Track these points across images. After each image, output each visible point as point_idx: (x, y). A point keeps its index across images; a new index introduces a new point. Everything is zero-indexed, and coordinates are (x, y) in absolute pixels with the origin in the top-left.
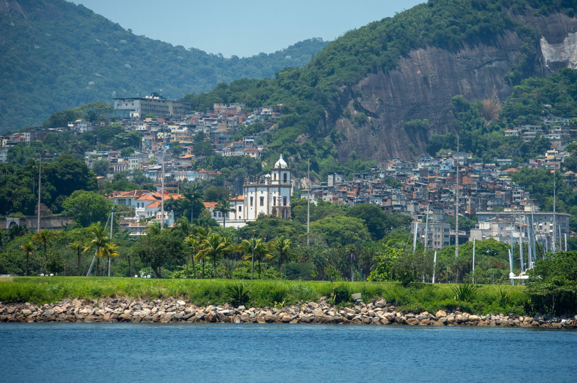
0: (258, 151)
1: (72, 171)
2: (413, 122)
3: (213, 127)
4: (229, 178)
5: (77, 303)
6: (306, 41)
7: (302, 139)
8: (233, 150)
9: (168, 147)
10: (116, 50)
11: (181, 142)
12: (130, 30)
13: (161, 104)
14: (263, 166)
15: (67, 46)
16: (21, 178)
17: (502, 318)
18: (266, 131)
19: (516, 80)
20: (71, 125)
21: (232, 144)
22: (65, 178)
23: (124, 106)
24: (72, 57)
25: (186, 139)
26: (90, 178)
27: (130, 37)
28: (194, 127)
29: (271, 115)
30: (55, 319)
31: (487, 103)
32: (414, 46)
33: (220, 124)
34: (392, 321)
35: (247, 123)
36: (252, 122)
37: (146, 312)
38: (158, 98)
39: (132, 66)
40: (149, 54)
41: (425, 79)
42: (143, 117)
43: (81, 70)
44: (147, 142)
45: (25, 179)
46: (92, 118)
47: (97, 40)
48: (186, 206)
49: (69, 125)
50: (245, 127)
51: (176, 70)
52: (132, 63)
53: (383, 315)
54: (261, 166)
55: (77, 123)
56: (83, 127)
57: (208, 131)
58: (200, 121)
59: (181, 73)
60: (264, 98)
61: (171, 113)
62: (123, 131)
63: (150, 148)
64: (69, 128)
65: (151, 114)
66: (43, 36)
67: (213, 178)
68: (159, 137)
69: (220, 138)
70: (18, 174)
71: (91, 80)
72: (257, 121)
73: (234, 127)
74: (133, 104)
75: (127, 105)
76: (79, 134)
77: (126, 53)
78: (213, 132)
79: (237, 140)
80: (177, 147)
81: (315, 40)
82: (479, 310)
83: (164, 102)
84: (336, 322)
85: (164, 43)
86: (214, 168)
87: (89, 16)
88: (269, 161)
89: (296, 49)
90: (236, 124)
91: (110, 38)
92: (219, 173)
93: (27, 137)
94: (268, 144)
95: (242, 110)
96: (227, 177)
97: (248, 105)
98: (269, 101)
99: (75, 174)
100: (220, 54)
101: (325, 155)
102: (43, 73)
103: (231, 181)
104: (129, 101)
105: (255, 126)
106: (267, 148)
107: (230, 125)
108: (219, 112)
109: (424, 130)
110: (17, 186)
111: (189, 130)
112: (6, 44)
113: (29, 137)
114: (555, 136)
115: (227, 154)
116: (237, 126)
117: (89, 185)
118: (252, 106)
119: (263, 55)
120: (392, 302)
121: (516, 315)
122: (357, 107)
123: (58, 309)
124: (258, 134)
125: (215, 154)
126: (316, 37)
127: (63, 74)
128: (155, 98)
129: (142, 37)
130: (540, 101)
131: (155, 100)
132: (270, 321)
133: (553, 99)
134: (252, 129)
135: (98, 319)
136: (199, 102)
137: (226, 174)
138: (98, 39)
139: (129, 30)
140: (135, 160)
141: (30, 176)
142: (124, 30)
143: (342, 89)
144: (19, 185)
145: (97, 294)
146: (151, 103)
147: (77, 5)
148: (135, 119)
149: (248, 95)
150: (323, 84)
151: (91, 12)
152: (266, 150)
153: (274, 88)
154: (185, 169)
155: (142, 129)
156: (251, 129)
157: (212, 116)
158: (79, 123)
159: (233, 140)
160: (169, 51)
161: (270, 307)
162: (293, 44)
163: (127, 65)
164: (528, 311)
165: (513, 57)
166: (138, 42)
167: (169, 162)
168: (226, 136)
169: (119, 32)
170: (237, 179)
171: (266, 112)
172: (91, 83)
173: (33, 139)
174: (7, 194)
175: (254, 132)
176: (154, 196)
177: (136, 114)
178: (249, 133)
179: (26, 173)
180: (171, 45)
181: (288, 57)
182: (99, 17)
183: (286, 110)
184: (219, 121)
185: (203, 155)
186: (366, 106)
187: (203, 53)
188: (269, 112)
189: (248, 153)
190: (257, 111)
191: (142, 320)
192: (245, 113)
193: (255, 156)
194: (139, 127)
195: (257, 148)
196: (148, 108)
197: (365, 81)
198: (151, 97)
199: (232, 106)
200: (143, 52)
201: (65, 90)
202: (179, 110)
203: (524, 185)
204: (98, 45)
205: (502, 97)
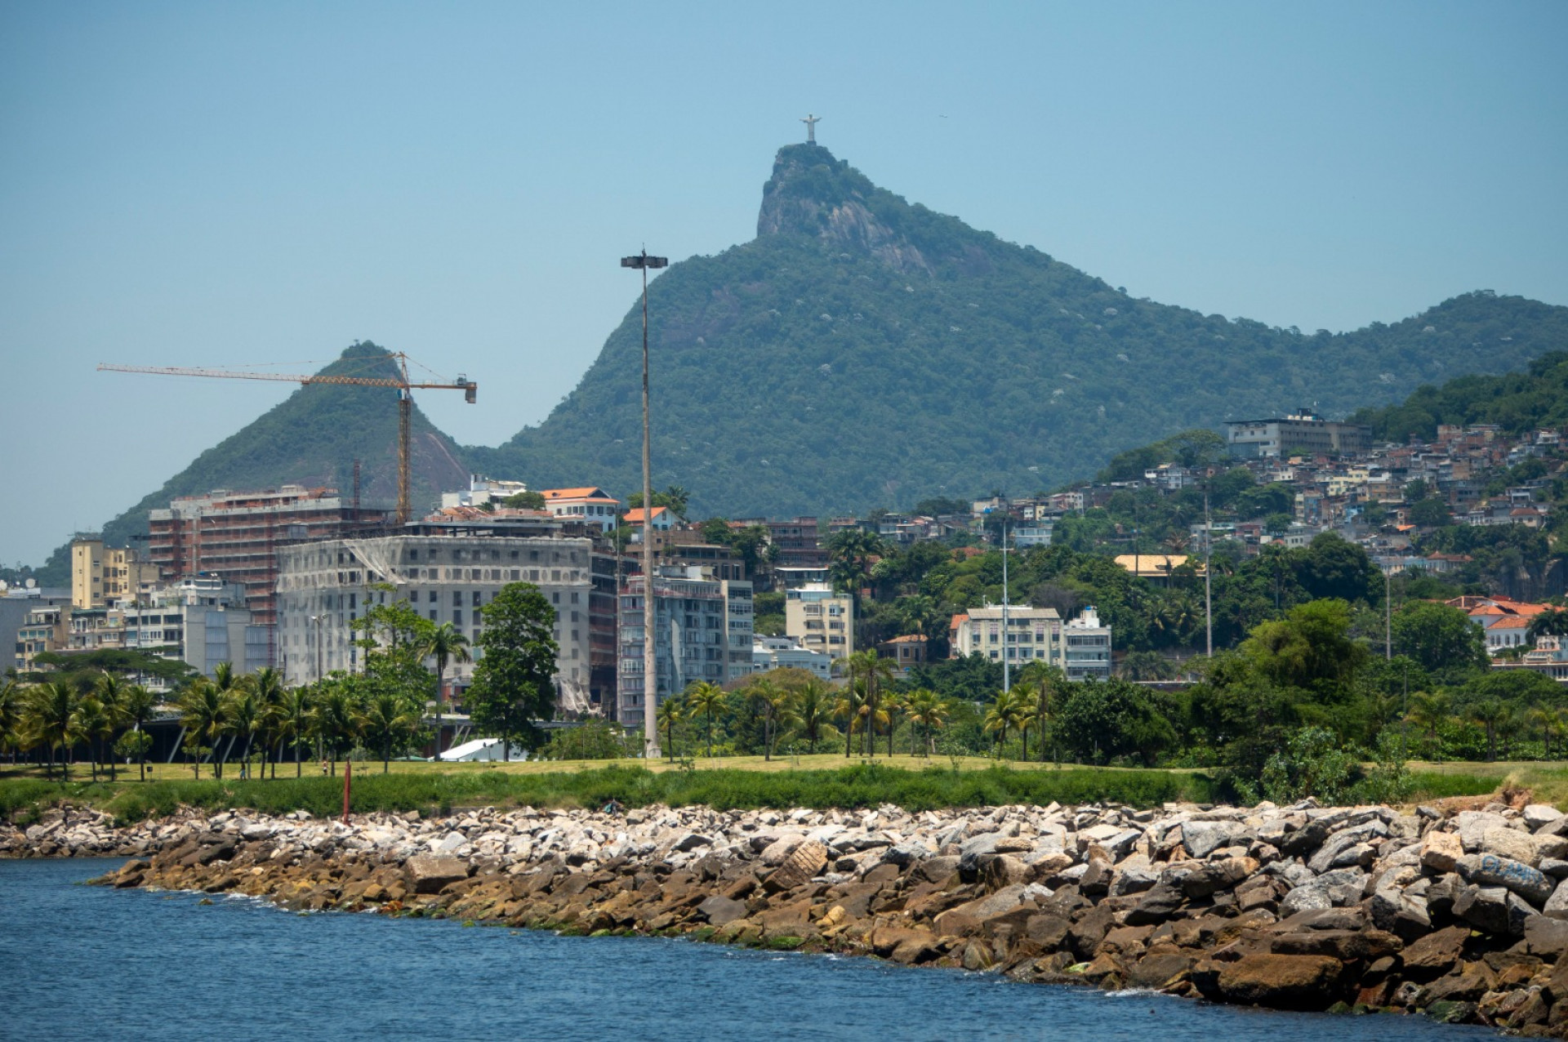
0: (1539, 514)
1: (1341, 564)
3: (1443, 471)
4: (1489, 567)
6: (1462, 297)
8: (1489, 513)
9: (1355, 512)
10: (1099, 327)
11: (1381, 501)
12: (1123, 289)
13: (1317, 429)
14: (1551, 543)
15: (1008, 325)
16: (1250, 580)
18: (1550, 476)
20: (1152, 476)
21: (1484, 503)
22: (1329, 577)
23: (1247, 436)
24: (1018, 345)
25: (1388, 495)
26: (1371, 577)
27: (1124, 302)
28: (1404, 471)
29: (1557, 445)
33: (1457, 464)
35: (1511, 462)
36: (1520, 459)
38: (1309, 418)
39: (1129, 356)
40: (1161, 332)
42: (1284, 456)
43: (1037, 368)
44: (1311, 502)
45: (1259, 582)
46: (1187, 460)
47: (1063, 311)
49: (1148, 476)
50: (1506, 469)
51: (1214, 362)
52: (1129, 350)
54: (1547, 544)
55: (1161, 472)
56: (1176, 479)
57: (1431, 478)
58: (1413, 459)
59: (1223, 366)
60: (1538, 411)
61: (1336, 447)
62: (1253, 483)
63: (1319, 514)
64: (1148, 481)
65: (1298, 449)
66: (965, 307)
67: (1460, 569)
68: (1332, 493)
69: (1461, 492)
70: (1244, 573)
71: (1057, 387)
72: (1531, 456)
73: (1484, 470)
74: (1265, 433)
75: (1252, 433)
76: (1168, 492)
77: (1118, 333)
78: (1442, 479)
79: (1494, 494)
80: (1376, 511)
81: (1480, 294)
83: (1321, 425)
85: (1187, 311)
86: (1456, 550)
87: (1046, 266)
88: (1561, 533)
89: (1444, 313)
90: (1486, 462)
91: (1085, 306)
92: (1467, 557)
93: (1077, 500)
94: (1556, 500)
95: (1496, 436)
96: (1483, 565)
97: (1507, 426)
98: (1549, 418)
99: (1348, 569)
100: (1295, 327)
102: (968, 377)
103: (1491, 573)
104: (1257, 426)
105: (1528, 467)
106: (1556, 509)
107: (1475, 466)
108: (1450, 441)
110: (1248, 595)
111: (1393, 477)
112: (901, 326)
113: (1081, 501)
115: (1476, 519)
116: (1489, 468)
117: (1371, 589)
118: (1514, 428)
119: (1378, 327)
124: (1535, 481)
125: (1453, 523)
126: (1482, 289)
127: (1005, 377)
128: (1305, 418)
129: (1144, 301)
131: (1306, 423)
134: (1523, 473)
136: (1386, 424)
137: (1483, 560)
138: (1065, 308)
139: (1121, 288)
140: (1298, 537)
141: (1266, 575)
142: (1110, 289)
144: (1250, 592)
146: (1298, 428)
147: (1022, 247)
148: (1271, 460)
149: (1503, 408)
151: (1048, 258)
152: (1554, 512)
153: (1556, 392)
154: (1399, 552)
155: (1287, 478)
156: (1520, 473)
157: (1437, 450)
158: (1167, 471)
159: (1484, 494)
160: (1198, 325)
162: (1437, 303)
163: (1122, 357)
166: (1139, 312)
167: (1365, 540)
168: (1470, 487)
169: (1102, 294)
170: (1503, 570)
171: (1546, 439)
172: (1058, 392)
173: (1088, 503)
174: (1231, 610)
175: (1527, 478)
176: (1500, 607)
177: (1272, 451)
178: (1516, 481)
179: (1258, 569)
180: (1200, 314)
181: (1429, 329)
182: (1064, 267)
184: (1454, 459)
185: (1433, 524)
187: (1261, 326)
188: (1553, 439)
189: (1521, 520)
190: (1529, 438)
192: (1504, 442)
193: (1534, 524)
194: (1281, 474)
195: (1535, 508)
196: (1294, 437)
198: (1297, 418)
199: (1474, 430)
200: (1149, 330)
201: (1011, 408)
202: (1351, 440)
204: (1065, 319)
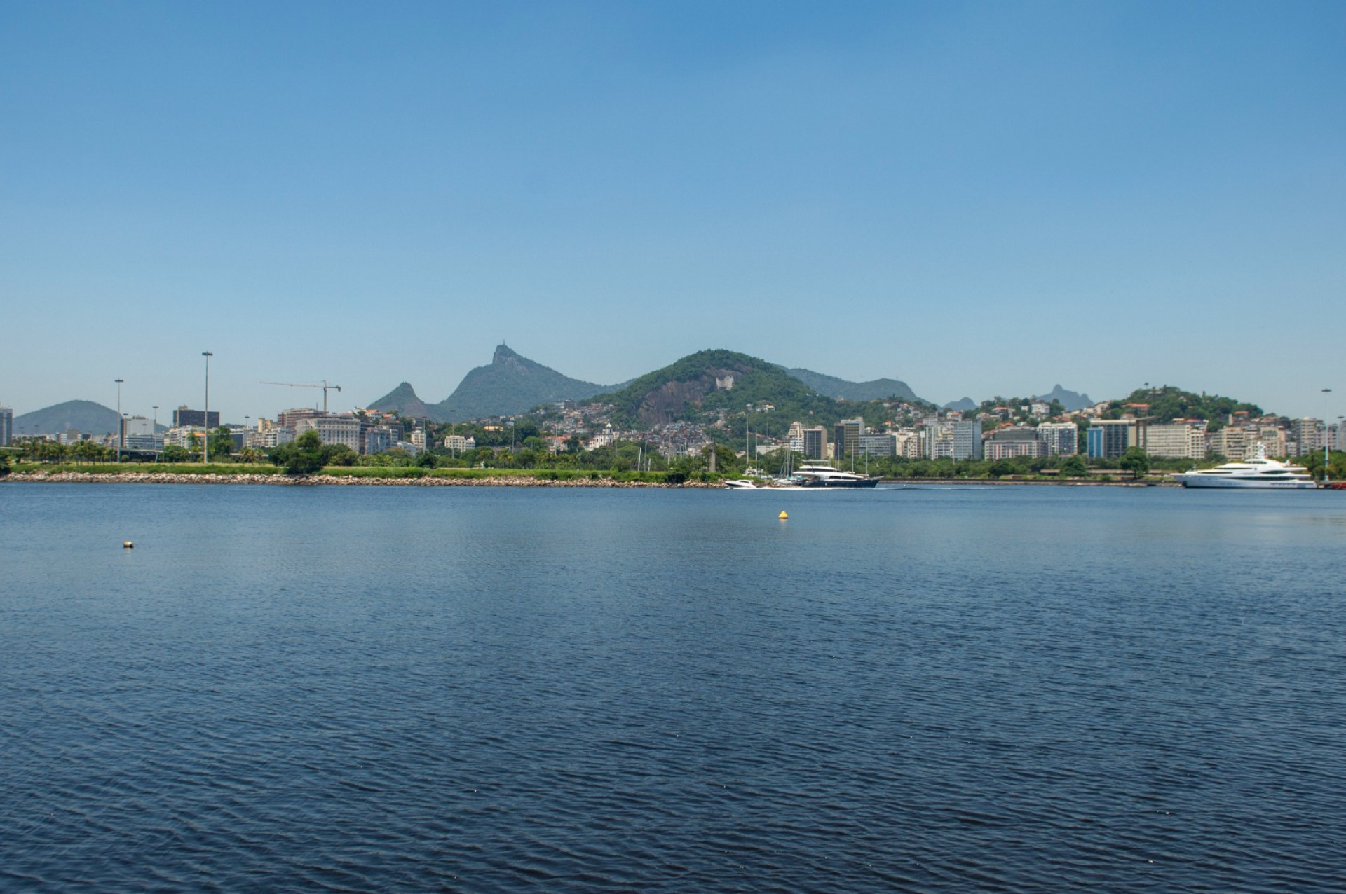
2: (668, 410)
3: (591, 412)
5: (492, 478)
7: (625, 416)
9: (573, 420)
11: (579, 418)
13: (572, 403)
17: (656, 484)
19: (707, 394)
20: (538, 412)
21: (596, 419)
23: (558, 404)
27: (566, 378)
29: (613, 408)
30: (483, 485)
31: (696, 402)
32: (668, 381)
34: (613, 485)
35: (604, 411)
36: (606, 410)
37: (518, 482)
41: (672, 393)
42: (565, 409)
46: (546, 409)
48: (572, 442)
53: (610, 483)
55: (540, 411)
56: (542, 412)
57: (589, 413)
58: (586, 410)
60: (610, 401)
61: (575, 407)
62: (557, 414)
63: (566, 420)
65: (568, 407)
66: (534, 379)
68: (570, 416)
69: (593, 416)
72: (608, 410)
74: (562, 404)
76: (540, 415)
78: (591, 414)
79: (598, 417)
80: (577, 420)
82: (647, 481)
84: (591, 486)
90: (599, 411)
93: (521, 416)
97: (604, 404)
98: (612, 402)
101: (634, 422)
104: (560, 402)
105: (607, 412)
107: (597, 411)
108: (593, 406)
109: (672, 413)
110: (510, 435)
111: (582, 413)
112: (520, 382)
114: (721, 415)
115: (595, 422)
118: (606, 404)
120: (614, 478)
121: (661, 483)
122: (647, 404)
123: (485, 481)
125: (590, 422)
130: (716, 402)
131: (570, 402)
132: (565, 486)
133: (721, 401)
135: (499, 485)
136: (587, 402)
140: (560, 425)
143: (640, 397)
145: (500, 475)
146: (568, 403)
148: (562, 409)
149: (604, 400)
150: (633, 395)
157: (590, 408)
161: (566, 480)
164: (666, 481)
165: (706, 385)
167: (572, 426)
168: (595, 415)
174: (506, 438)
177: (562, 407)
178: (604, 414)
179: (513, 430)
183: (619, 405)
184: (593, 410)
185: (585, 423)
186: (649, 403)
188: (612, 406)
190: (608, 406)
191: (516, 485)
192: (603, 406)
196: (567, 405)
197: (649, 394)
198: (568, 401)
199: (598, 404)
202: (578, 406)
203: (708, 434)
205: (702, 400)
